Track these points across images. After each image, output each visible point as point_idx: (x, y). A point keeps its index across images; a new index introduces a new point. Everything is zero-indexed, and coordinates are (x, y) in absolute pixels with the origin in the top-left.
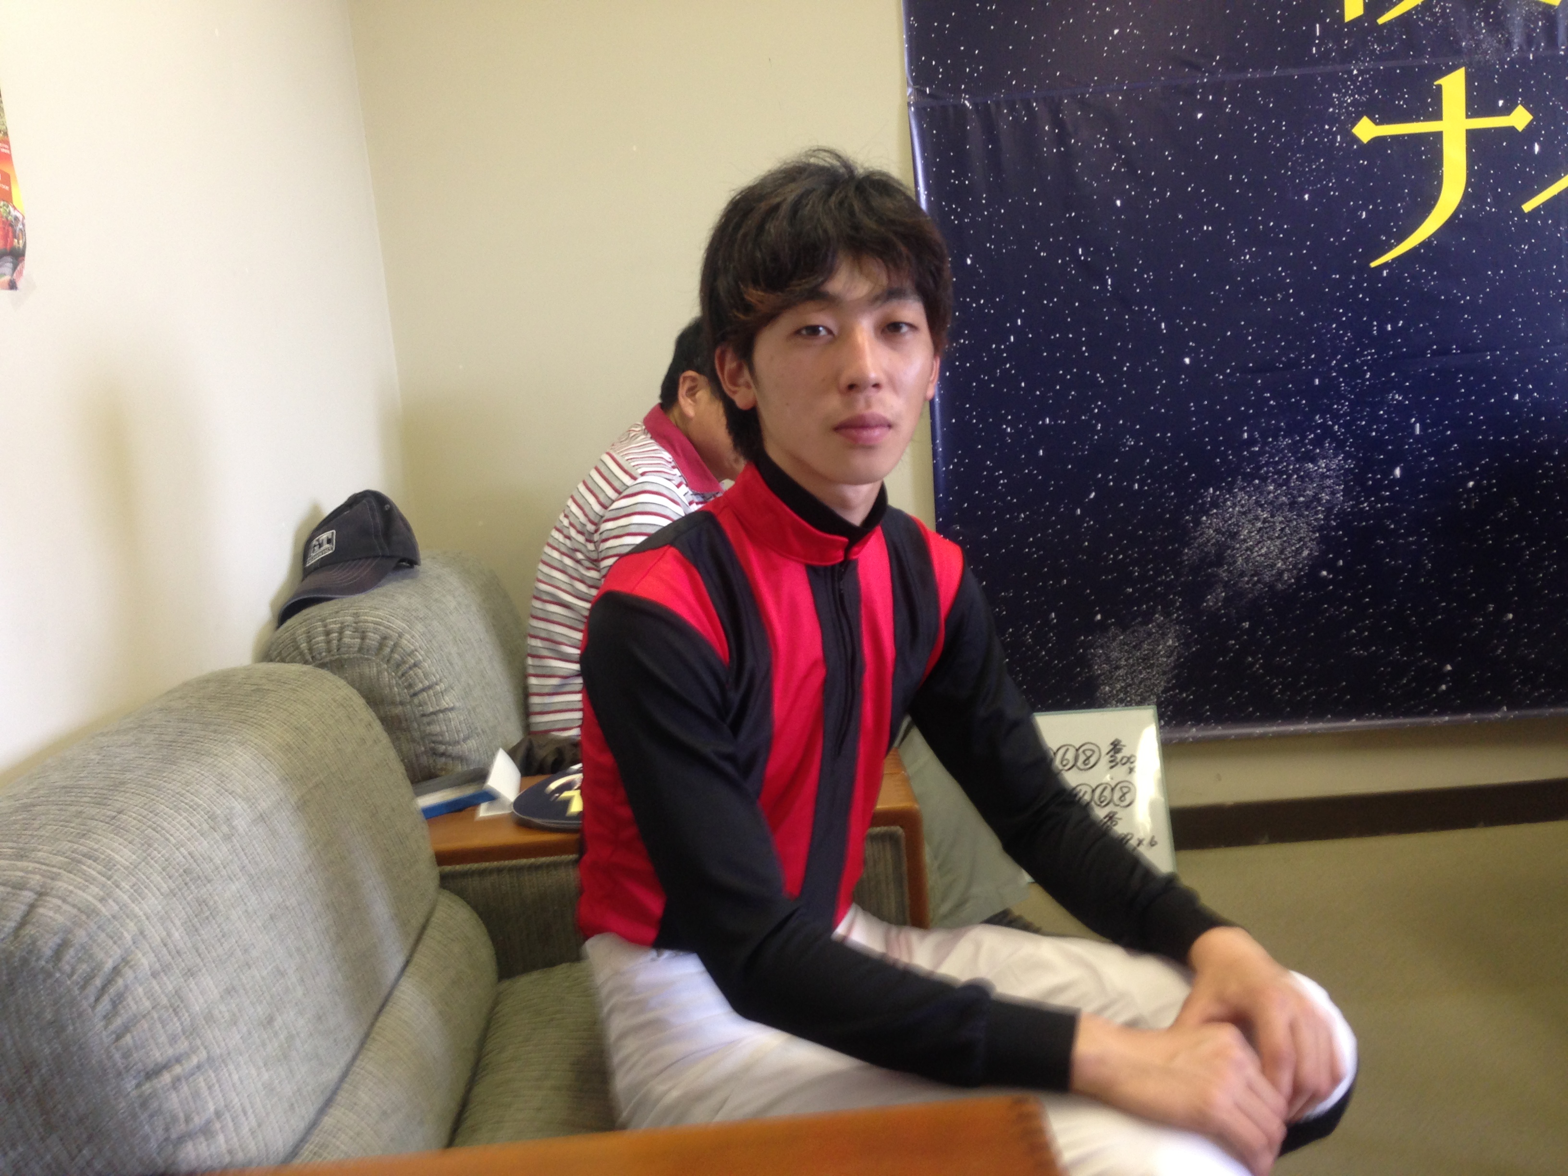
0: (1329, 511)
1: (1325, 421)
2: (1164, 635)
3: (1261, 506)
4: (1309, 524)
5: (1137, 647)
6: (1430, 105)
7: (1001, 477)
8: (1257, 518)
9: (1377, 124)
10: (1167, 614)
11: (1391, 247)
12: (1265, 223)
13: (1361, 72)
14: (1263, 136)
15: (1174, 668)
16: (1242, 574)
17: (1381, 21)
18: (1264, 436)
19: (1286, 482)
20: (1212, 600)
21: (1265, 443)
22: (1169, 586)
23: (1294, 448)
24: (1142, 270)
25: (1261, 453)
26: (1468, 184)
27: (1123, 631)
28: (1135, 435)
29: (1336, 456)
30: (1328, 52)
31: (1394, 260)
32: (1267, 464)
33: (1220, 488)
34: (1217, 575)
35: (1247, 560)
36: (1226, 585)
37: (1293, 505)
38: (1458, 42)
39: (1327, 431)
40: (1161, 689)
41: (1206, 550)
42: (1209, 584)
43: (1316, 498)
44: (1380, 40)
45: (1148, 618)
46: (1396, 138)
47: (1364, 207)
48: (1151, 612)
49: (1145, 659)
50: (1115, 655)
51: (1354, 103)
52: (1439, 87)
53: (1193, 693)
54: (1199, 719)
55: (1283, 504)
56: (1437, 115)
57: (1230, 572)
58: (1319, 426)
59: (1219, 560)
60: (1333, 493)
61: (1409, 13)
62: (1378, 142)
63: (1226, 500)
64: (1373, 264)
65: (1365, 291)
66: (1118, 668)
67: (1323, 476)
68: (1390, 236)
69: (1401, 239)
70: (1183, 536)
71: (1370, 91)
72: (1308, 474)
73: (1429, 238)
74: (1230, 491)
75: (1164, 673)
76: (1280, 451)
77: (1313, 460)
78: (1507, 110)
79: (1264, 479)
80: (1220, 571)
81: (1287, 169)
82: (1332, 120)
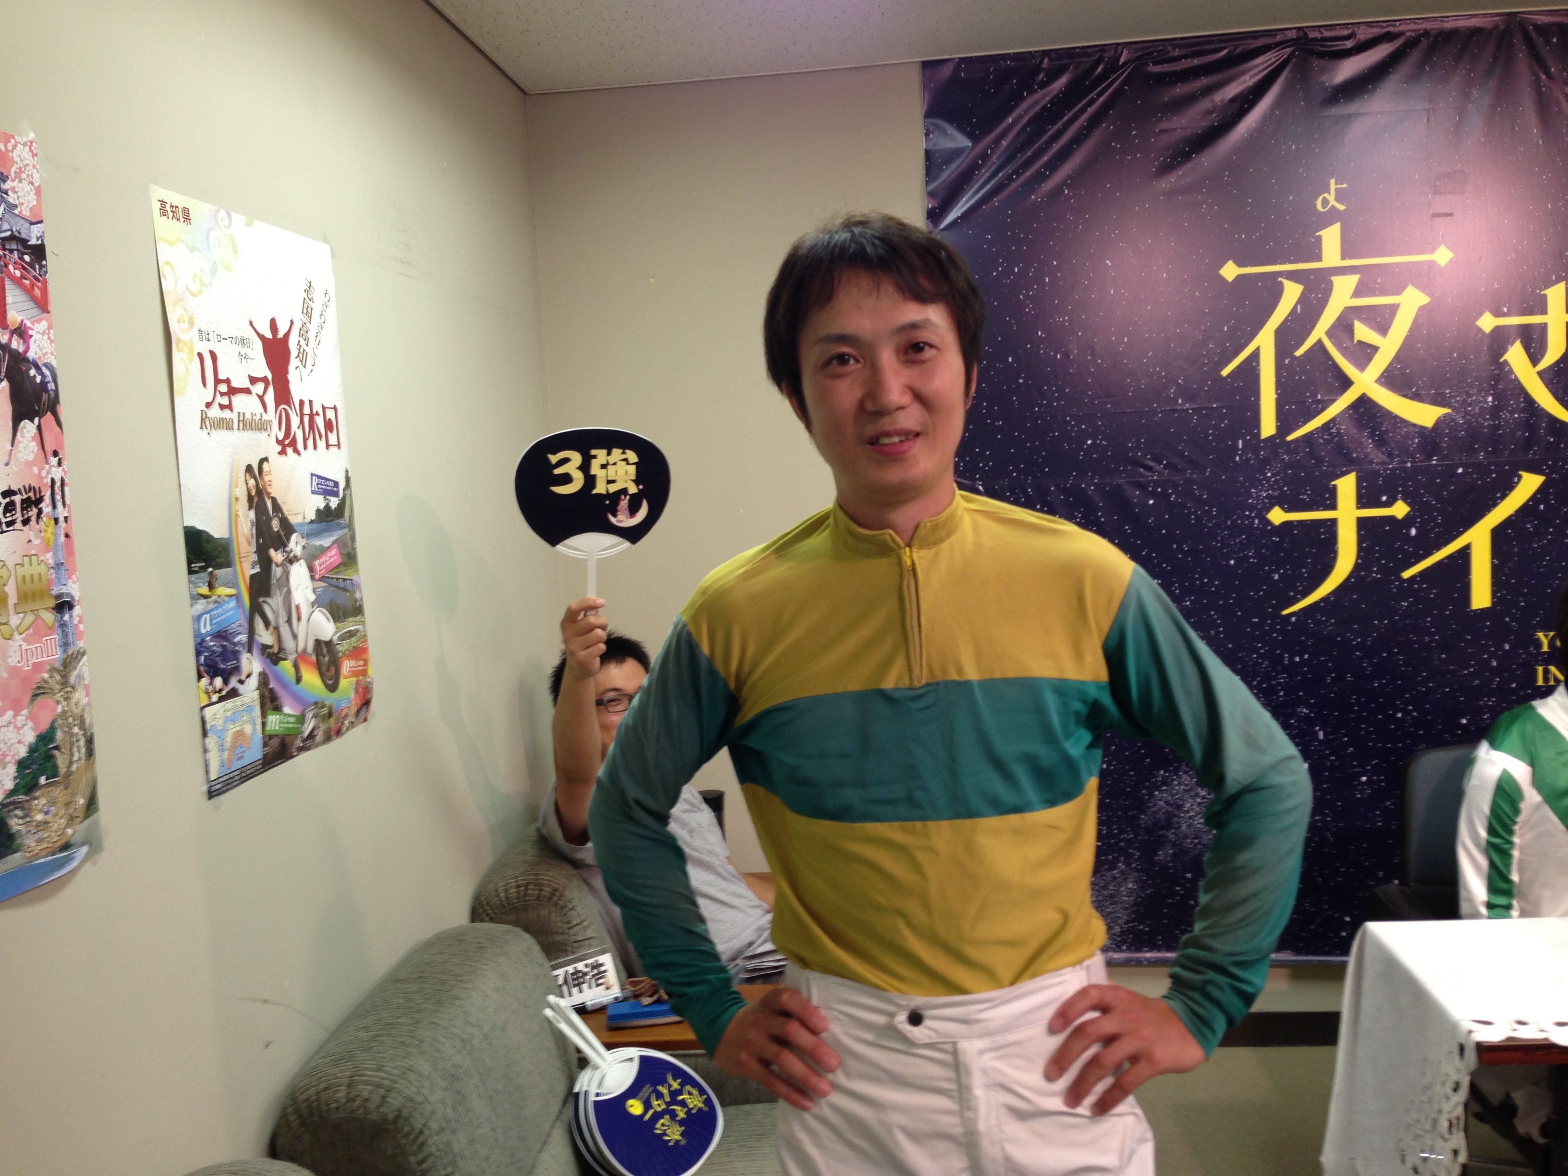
2: (1125, 879)
5: (1105, 887)
6: (1327, 499)
8: (1197, 795)
9: (1286, 512)
10: (1128, 864)
11: (1297, 601)
12: (1202, 580)
13: (1273, 475)
14: (1198, 518)
15: (1134, 905)
16: (1186, 837)
17: (1289, 438)
20: (1163, 855)
22: (1129, 842)
26: (1358, 557)
30: (1248, 460)
31: (1301, 610)
33: (1169, 771)
34: (1165, 836)
35: (1189, 826)
36: (1174, 845)
38: (1349, 453)
40: (1123, 920)
41: (1158, 817)
42: (1161, 842)
44: (1289, 452)
45: (1113, 865)
46: (1301, 523)
47: (1276, 571)
48: (1115, 861)
49: (1112, 896)
51: (1269, 496)
52: (1335, 487)
53: (1147, 927)
54: (1151, 944)
56: (1333, 506)
57: (1176, 834)
59: (1168, 825)
61: (1312, 433)
62: (1287, 525)
63: (1173, 780)
64: (1285, 612)
65: (1279, 632)
68: (1297, 592)
69: (1306, 593)
70: (1140, 806)
71: (1280, 488)
73: (1328, 595)
74: (1176, 774)
75: (1126, 909)
78: (1389, 504)
80: (1169, 834)
81: (1218, 542)
82: (1252, 508)
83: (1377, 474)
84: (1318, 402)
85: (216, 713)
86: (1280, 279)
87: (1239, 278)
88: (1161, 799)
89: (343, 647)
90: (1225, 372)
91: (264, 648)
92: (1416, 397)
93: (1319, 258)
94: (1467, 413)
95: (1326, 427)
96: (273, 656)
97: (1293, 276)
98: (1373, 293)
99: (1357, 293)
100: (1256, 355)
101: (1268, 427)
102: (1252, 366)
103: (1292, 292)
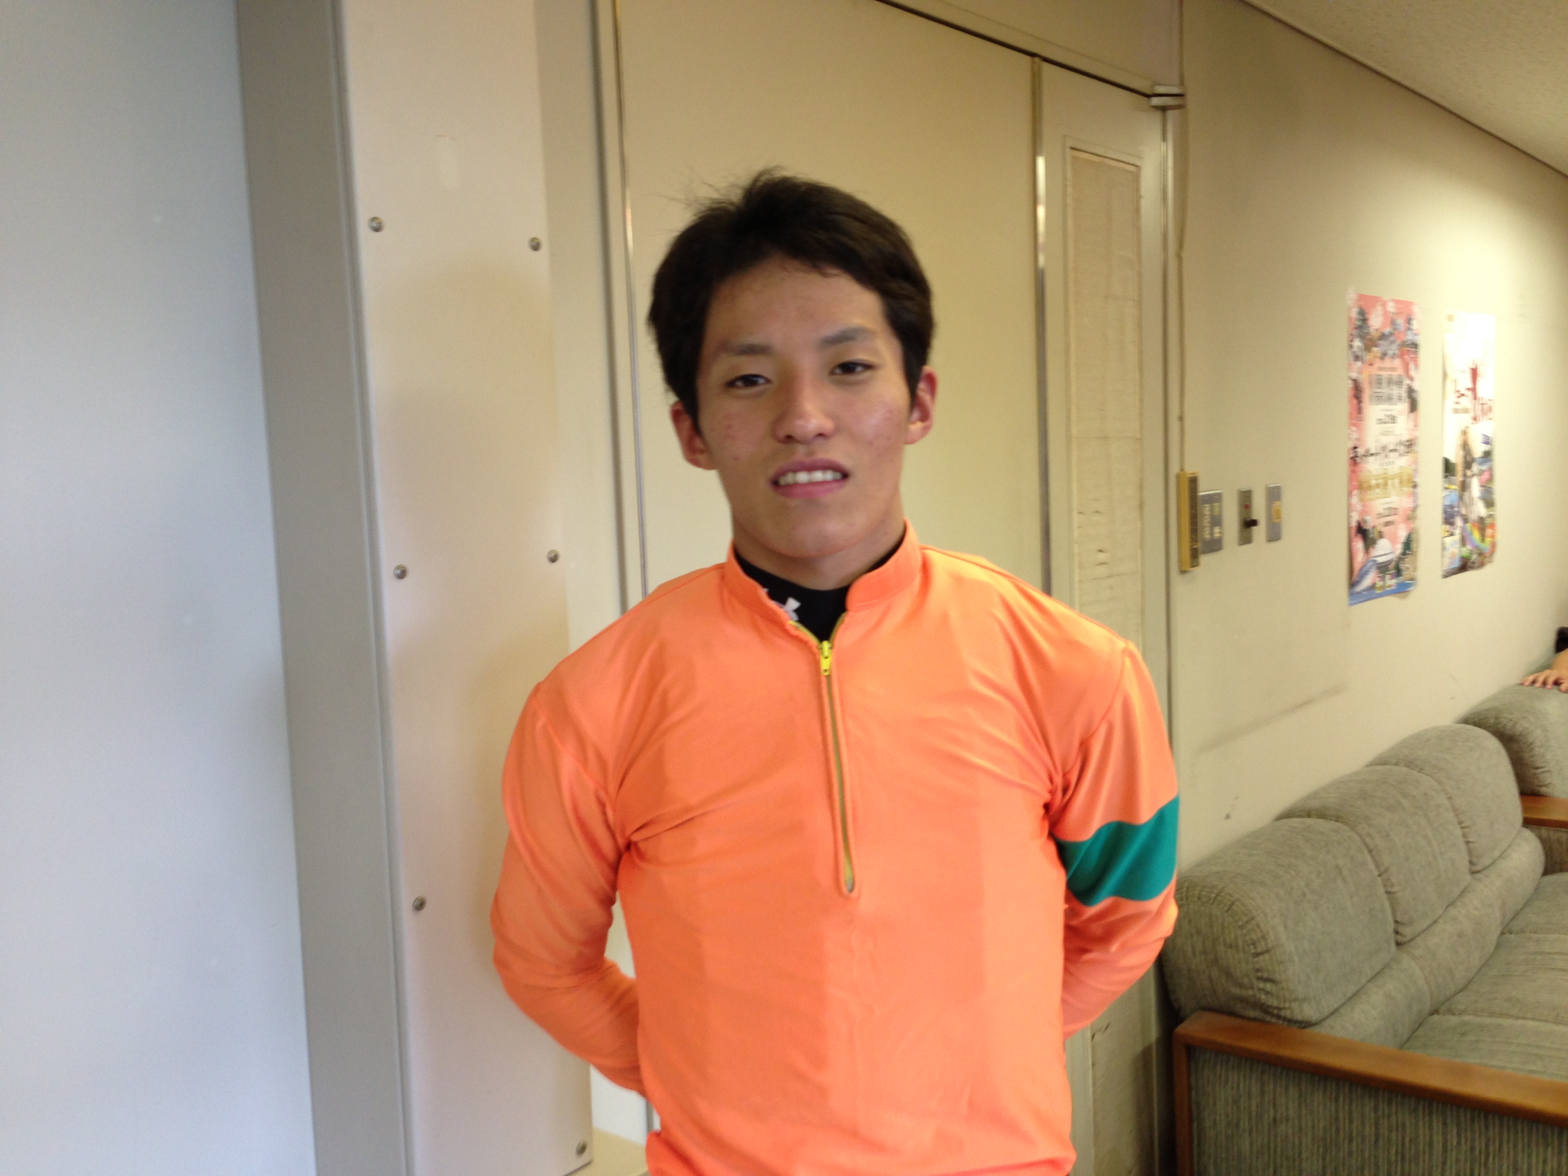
85: (1449, 540)
89: (1488, 521)
91: (1463, 515)
96: (1466, 520)
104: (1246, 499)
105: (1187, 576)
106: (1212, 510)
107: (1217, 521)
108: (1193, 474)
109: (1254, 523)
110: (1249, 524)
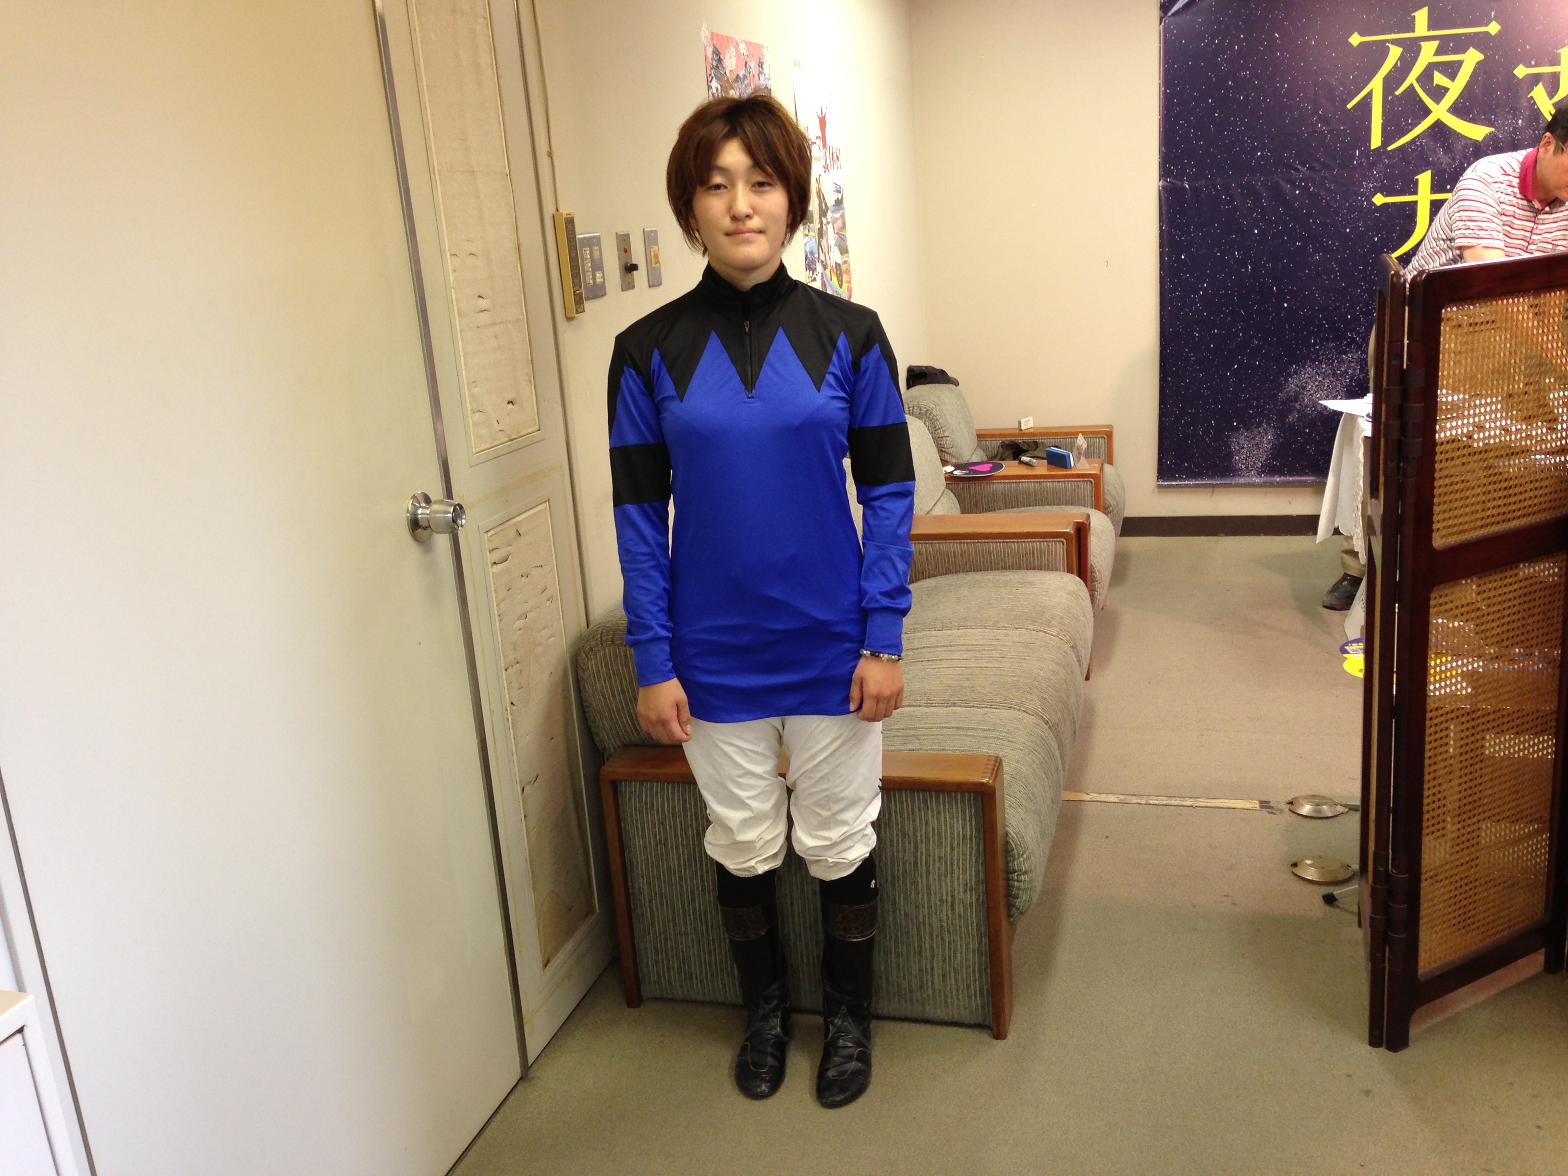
0: (1351, 379)
1: (1352, 335)
2: (1266, 433)
3: (1319, 375)
4: (1341, 384)
5: (1253, 439)
6: (1412, 188)
7: (1192, 356)
8: (1316, 380)
9: (1384, 197)
10: (1268, 424)
12: (1327, 243)
13: (1378, 173)
14: (1328, 202)
15: (1271, 449)
16: (1307, 406)
17: (1389, 149)
18: (1322, 341)
19: (1332, 364)
20: (1292, 418)
21: (1322, 345)
22: (1270, 410)
23: (1336, 348)
24: (1267, 262)
25: (1320, 349)
27: (1247, 431)
28: (1259, 339)
29: (1357, 352)
30: (1362, 163)
32: (1322, 355)
33: (1299, 366)
34: (1295, 406)
35: (1309, 400)
36: (1299, 411)
37: (1334, 374)
38: (1428, 158)
39: (1353, 340)
40: (1264, 459)
41: (1290, 394)
42: (1290, 410)
43: (1346, 372)
44: (1388, 157)
45: (1259, 425)
46: (1394, 204)
47: (1377, 236)
48: (1261, 423)
49: (1257, 444)
50: (1241, 442)
51: (1374, 187)
52: (1417, 180)
53: (1279, 462)
54: (1281, 473)
55: (1329, 374)
56: (1415, 193)
57: (1300, 405)
58: (1349, 337)
59: (1296, 399)
60: (1355, 370)
61: (1404, 145)
62: (1385, 205)
63: (1301, 371)
66: (1243, 448)
67: (1350, 362)
68: (1389, 249)
69: (1394, 249)
70: (1279, 387)
71: (1381, 181)
72: (1343, 361)
74: (1304, 367)
75: (1265, 452)
76: (1329, 349)
77: (1346, 354)
79: (1321, 362)
80: (1296, 405)
81: (1339, 217)
82: (1362, 195)
83: (1444, 171)
84: (1408, 124)
86: (1387, 44)
87: (1361, 44)
88: (1292, 385)
89: (844, 268)
90: (1349, 106)
91: (822, 262)
92: (1473, 121)
93: (1413, 31)
94: (1505, 131)
95: (1413, 141)
96: (825, 267)
97: (1396, 42)
98: (1446, 53)
99: (1438, 53)
100: (1370, 94)
101: (1376, 141)
102: (1366, 103)
103: (1395, 52)
104: (624, 243)
105: (574, 322)
106: (591, 254)
107: (598, 266)
108: (569, 214)
109: (634, 267)
110: (630, 268)
